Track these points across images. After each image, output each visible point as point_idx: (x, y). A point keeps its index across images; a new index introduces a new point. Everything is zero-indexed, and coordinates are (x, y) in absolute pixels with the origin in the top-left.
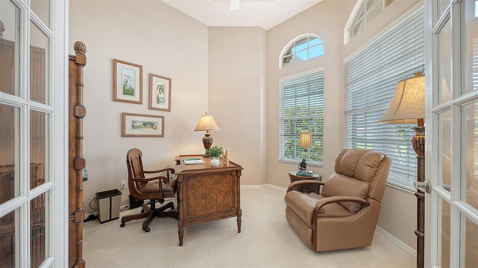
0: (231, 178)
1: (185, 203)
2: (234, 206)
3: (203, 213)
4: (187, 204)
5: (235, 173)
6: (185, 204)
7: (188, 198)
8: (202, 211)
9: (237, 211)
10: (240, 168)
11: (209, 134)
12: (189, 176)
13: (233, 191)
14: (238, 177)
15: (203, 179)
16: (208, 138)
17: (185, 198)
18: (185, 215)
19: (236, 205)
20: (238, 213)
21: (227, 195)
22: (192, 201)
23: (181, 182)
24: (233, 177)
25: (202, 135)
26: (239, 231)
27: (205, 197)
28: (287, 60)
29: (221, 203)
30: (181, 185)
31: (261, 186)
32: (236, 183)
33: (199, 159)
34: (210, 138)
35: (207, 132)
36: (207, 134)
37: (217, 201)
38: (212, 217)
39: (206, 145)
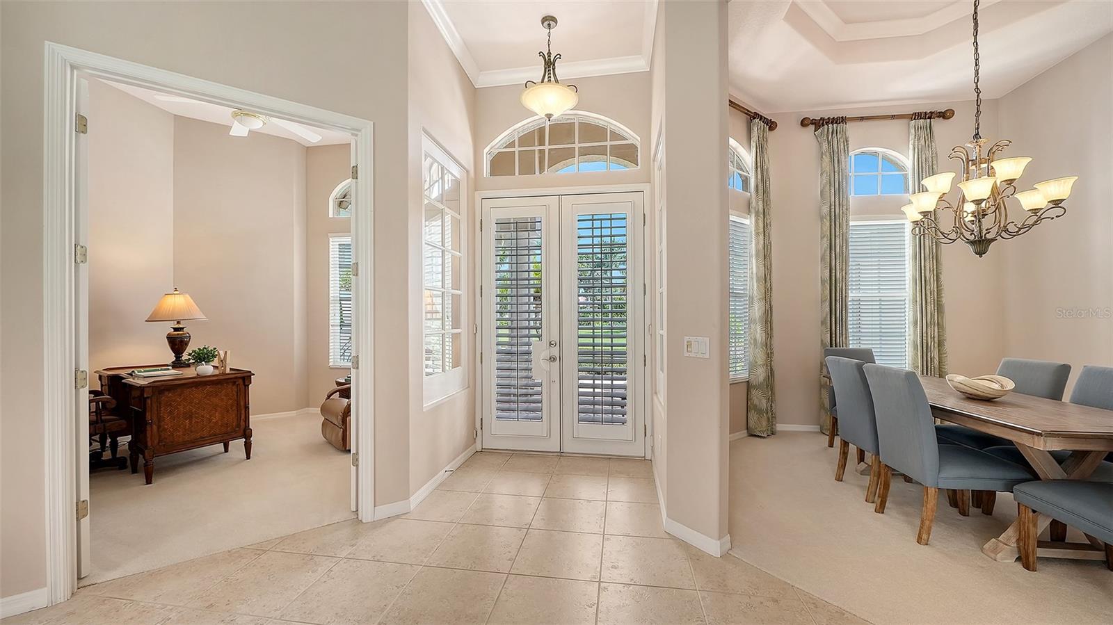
0: (234, 388)
1: (154, 426)
2: (238, 426)
3: (187, 438)
4: (159, 427)
5: (240, 381)
6: (155, 427)
7: (160, 419)
8: (185, 435)
9: (245, 431)
10: (249, 374)
11: (181, 326)
12: (162, 388)
13: (238, 405)
14: (246, 386)
15: (187, 392)
16: (181, 334)
17: (155, 419)
18: (156, 441)
19: (242, 423)
20: (247, 434)
21: (228, 411)
22: (168, 423)
23: (148, 398)
24: (238, 386)
25: (168, 328)
26: (248, 457)
27: (189, 416)
28: (344, 205)
29: (217, 422)
30: (149, 401)
31: (295, 412)
32: (243, 394)
33: (168, 369)
34: (184, 334)
35: (178, 323)
36: (177, 326)
37: (210, 420)
38: (203, 443)
39: (177, 347)
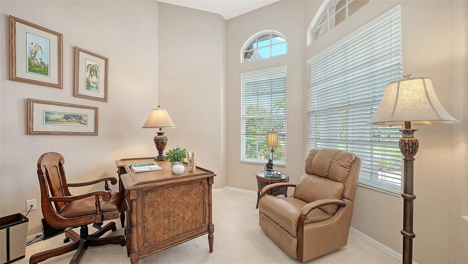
0: (201, 187)
1: (140, 227)
2: (204, 222)
3: (166, 237)
4: (144, 228)
5: (205, 181)
6: (140, 229)
7: (144, 220)
8: (164, 234)
9: (209, 227)
10: (212, 175)
11: (162, 132)
12: (146, 189)
13: (204, 203)
14: (210, 186)
15: (166, 192)
16: (162, 137)
17: (140, 221)
18: (141, 244)
19: (207, 219)
20: (210, 230)
21: (196, 209)
22: (151, 224)
23: (134, 200)
24: (203, 186)
25: (153, 133)
26: (211, 251)
27: (168, 215)
28: (248, 55)
29: (188, 220)
30: (134, 203)
31: (221, 189)
32: (207, 193)
33: (153, 164)
34: (164, 137)
35: (160, 129)
36: (160, 132)
37: (183, 218)
38: (178, 240)
39: (159, 146)
